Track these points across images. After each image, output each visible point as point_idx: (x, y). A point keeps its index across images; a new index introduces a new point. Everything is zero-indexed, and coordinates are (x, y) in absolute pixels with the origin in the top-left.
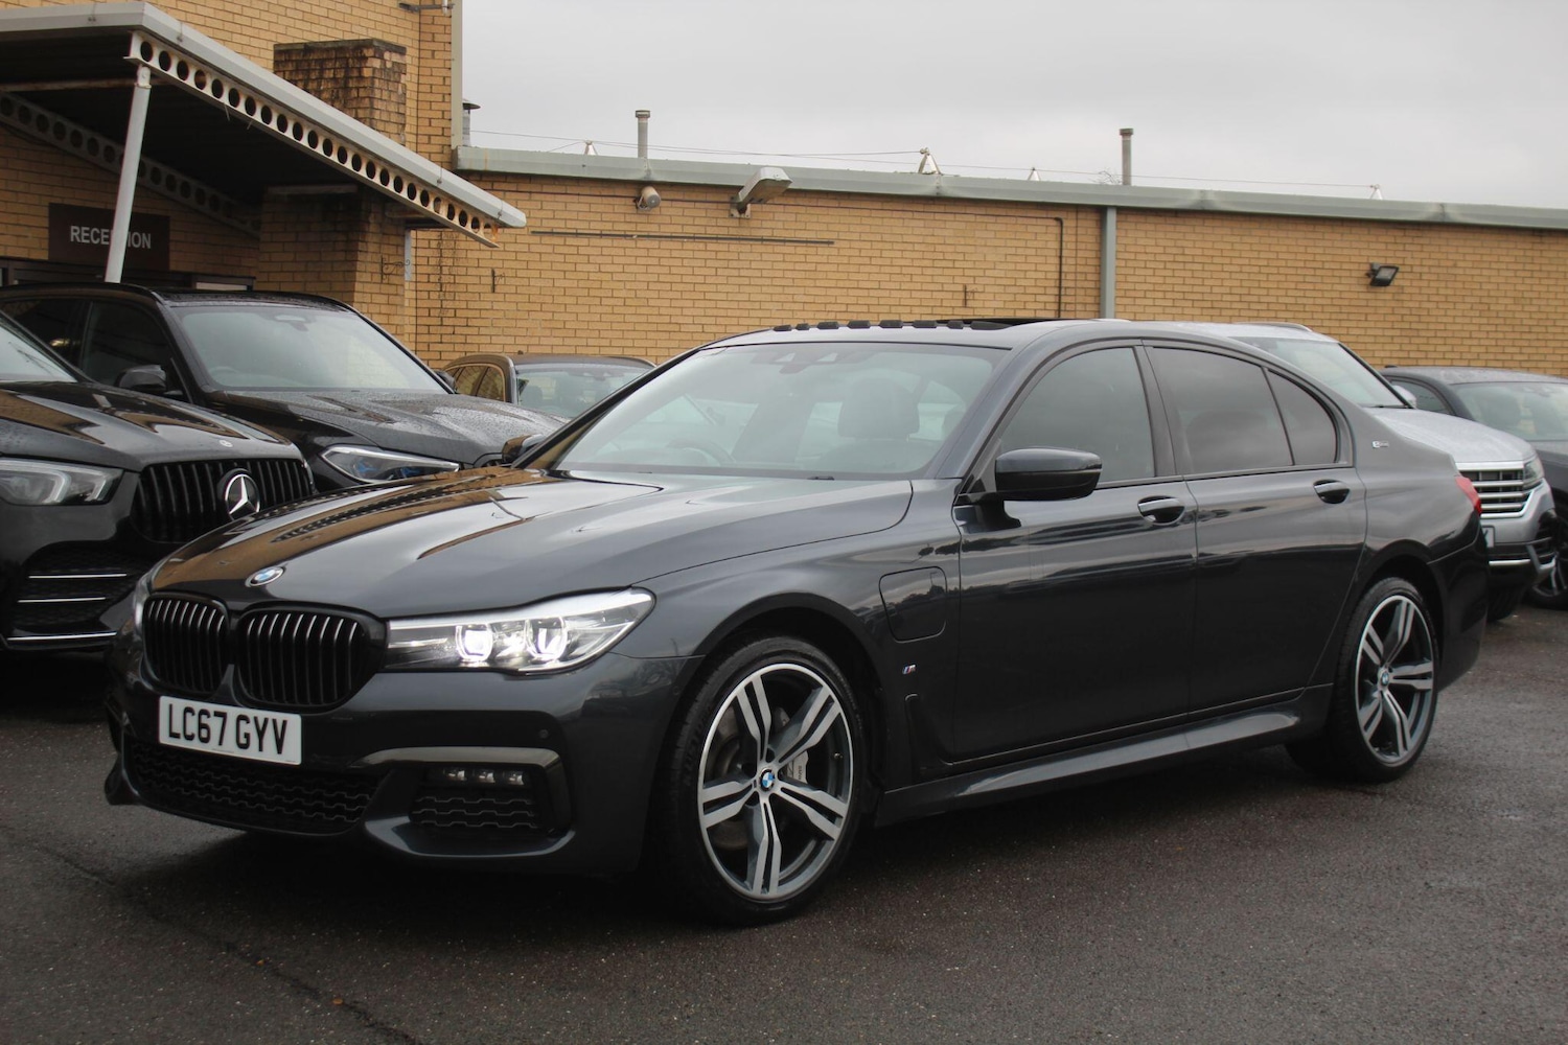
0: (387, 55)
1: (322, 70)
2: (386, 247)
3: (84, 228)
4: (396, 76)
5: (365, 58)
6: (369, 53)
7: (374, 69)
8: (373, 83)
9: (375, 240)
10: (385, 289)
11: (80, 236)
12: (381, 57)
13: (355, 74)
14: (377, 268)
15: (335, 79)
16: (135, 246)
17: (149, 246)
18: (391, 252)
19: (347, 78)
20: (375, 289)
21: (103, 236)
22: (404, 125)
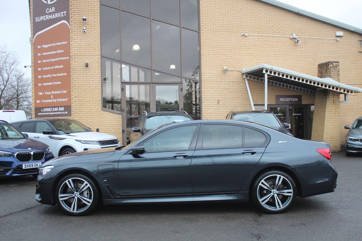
0: (334, 64)
1: (324, 68)
2: (335, 98)
3: (283, 99)
4: (336, 67)
5: (329, 65)
6: (330, 64)
7: (330, 67)
8: (330, 69)
9: (332, 96)
10: (334, 105)
11: (282, 100)
12: (332, 64)
13: (328, 68)
14: (333, 102)
15: (325, 69)
16: (294, 100)
17: (297, 100)
18: (336, 98)
19: (327, 68)
20: (332, 105)
21: (287, 99)
22: (339, 76)
